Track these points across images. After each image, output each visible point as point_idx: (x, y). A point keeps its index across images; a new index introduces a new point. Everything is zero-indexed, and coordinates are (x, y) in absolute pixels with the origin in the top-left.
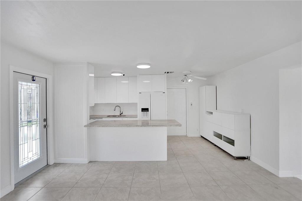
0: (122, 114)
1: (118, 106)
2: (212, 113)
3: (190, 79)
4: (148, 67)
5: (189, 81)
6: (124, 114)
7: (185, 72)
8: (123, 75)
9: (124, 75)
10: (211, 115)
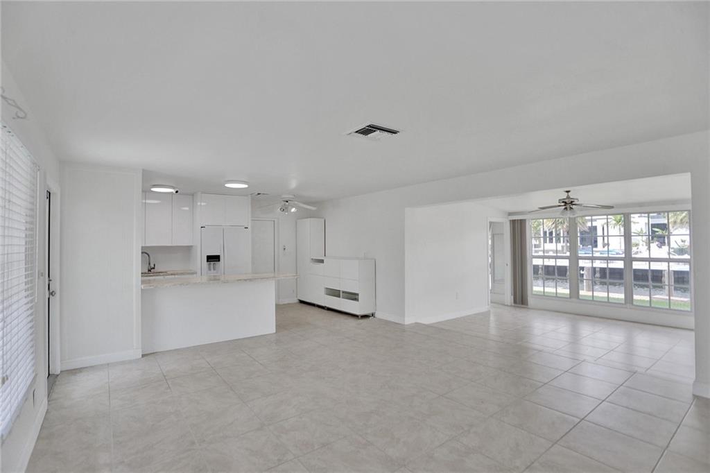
0: (154, 268)
1: (146, 253)
2: (322, 261)
3: (293, 207)
4: (245, 186)
5: (293, 210)
6: (158, 269)
7: (286, 197)
8: (174, 192)
9: (177, 192)
10: (321, 264)
